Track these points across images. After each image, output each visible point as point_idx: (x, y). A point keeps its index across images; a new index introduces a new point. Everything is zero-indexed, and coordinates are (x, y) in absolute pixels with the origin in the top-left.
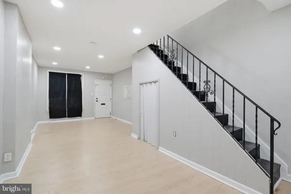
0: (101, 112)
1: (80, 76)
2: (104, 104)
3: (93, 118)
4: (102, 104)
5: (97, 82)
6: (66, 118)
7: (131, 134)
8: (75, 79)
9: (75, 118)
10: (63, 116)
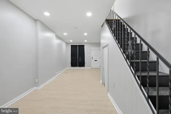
0: (94, 65)
1: (84, 46)
2: (96, 61)
3: (91, 68)
4: (95, 61)
5: (92, 48)
6: (78, 67)
7: (100, 80)
8: (82, 47)
9: (81, 67)
10: (76, 66)
